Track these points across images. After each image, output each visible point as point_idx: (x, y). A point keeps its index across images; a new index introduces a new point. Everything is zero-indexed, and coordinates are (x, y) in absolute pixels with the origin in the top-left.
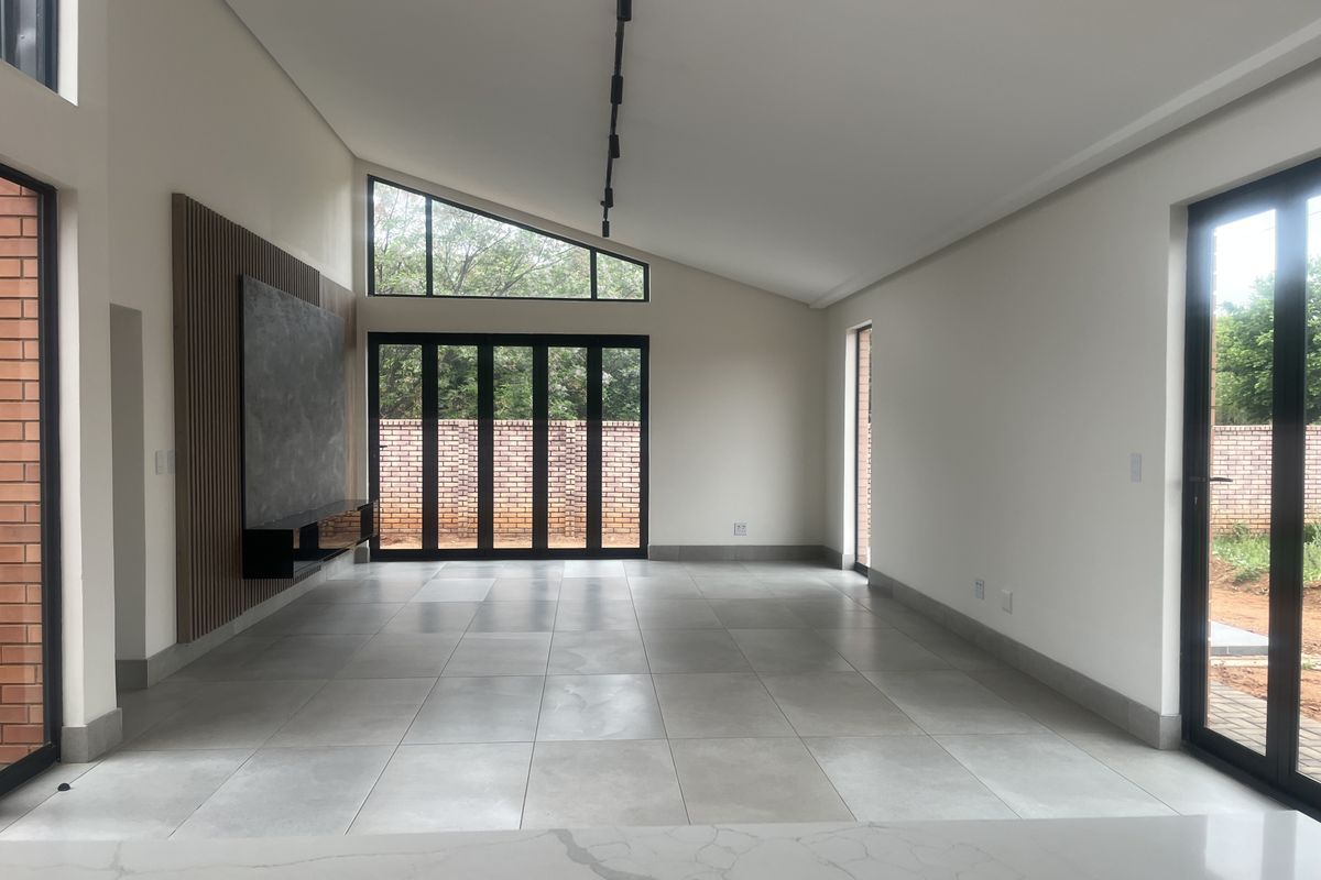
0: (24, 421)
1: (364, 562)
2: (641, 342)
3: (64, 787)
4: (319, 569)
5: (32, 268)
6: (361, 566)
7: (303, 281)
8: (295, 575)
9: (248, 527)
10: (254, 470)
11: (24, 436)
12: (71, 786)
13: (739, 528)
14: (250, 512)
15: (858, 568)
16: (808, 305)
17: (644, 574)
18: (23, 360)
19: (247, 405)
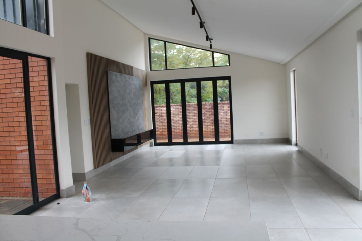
0: (47, 115)
1: (152, 146)
2: (229, 78)
3: (58, 204)
4: (137, 148)
5: (46, 78)
6: (152, 147)
7: (128, 70)
8: (125, 151)
9: (113, 138)
10: (113, 122)
11: (47, 119)
12: (60, 203)
13: (261, 134)
14: (113, 134)
15: (296, 145)
16: (279, 64)
17: (233, 148)
18: (46, 100)
19: (111, 106)
